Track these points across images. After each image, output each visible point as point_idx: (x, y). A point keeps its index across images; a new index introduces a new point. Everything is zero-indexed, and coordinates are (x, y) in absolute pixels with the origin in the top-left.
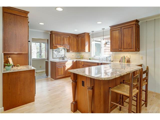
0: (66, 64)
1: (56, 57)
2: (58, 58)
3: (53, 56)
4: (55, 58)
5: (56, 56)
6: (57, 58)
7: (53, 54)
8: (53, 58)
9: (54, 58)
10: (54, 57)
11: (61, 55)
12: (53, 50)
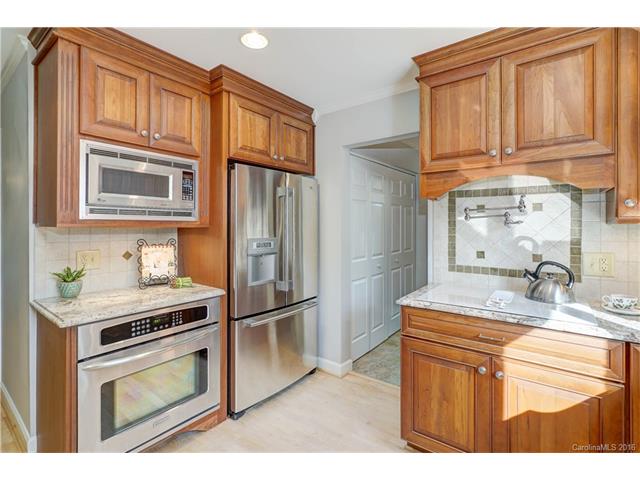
0: (509, 351)
1: (481, 263)
2: (494, 271)
3: (452, 253)
4: (468, 269)
5: (481, 255)
6: (485, 271)
7: (452, 239)
8: (452, 268)
9: (460, 269)
10: (458, 262)
11: (528, 246)
12: (452, 209)
